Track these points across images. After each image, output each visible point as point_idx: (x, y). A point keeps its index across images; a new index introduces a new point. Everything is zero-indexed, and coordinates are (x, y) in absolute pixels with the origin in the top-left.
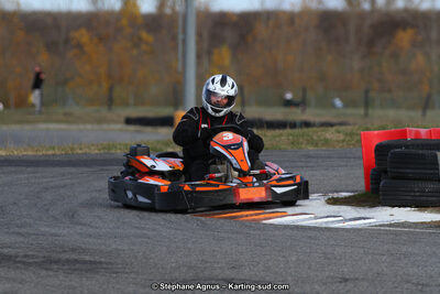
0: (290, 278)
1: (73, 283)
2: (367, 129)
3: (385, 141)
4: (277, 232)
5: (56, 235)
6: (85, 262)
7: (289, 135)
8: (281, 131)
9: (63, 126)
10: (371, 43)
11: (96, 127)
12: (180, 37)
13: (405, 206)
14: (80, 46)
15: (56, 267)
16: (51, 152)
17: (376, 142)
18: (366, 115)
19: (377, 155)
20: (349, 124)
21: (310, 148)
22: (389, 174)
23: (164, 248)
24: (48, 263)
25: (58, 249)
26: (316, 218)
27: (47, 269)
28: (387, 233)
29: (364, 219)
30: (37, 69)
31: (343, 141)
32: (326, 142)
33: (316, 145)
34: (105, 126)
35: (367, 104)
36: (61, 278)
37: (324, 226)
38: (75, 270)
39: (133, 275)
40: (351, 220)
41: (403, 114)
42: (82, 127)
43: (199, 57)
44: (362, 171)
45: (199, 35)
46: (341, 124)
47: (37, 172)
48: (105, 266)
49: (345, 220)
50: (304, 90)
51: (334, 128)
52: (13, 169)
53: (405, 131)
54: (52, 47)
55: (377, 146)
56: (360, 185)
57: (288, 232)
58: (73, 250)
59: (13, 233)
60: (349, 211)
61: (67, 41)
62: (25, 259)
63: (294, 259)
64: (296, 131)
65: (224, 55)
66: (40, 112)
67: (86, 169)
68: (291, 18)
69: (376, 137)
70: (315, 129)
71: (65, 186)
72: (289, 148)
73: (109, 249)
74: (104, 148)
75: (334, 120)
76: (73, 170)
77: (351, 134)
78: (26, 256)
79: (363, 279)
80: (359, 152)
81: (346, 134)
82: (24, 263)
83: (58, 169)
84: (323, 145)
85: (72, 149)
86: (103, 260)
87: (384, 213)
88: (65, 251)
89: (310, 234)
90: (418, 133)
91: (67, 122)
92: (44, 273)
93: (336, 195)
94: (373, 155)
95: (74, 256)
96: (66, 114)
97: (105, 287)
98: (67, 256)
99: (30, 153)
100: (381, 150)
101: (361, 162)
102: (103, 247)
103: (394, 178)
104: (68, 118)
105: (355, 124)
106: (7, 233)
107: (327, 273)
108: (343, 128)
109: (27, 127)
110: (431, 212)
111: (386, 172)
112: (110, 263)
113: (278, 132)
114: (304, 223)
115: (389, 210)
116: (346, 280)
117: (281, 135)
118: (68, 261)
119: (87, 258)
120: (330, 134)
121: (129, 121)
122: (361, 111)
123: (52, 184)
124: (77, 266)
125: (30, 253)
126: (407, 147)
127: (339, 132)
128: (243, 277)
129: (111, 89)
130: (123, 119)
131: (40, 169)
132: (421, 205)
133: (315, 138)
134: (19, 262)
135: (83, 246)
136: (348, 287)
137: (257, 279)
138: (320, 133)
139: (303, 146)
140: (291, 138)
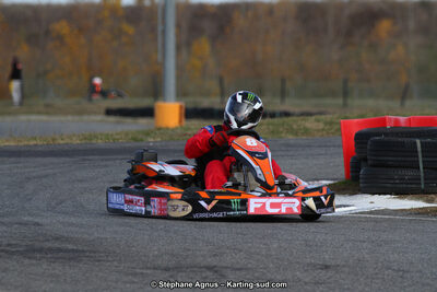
0: (271, 266)
1: (57, 271)
2: (346, 118)
3: (365, 129)
5: (38, 224)
7: (268, 124)
9: (44, 118)
10: (349, 34)
11: (77, 118)
12: (160, 28)
13: (385, 194)
14: (60, 38)
16: (32, 143)
17: (356, 130)
18: (345, 105)
19: (357, 143)
20: (329, 113)
21: (290, 137)
22: (370, 162)
23: (146, 237)
24: (31, 252)
25: (41, 238)
27: (30, 258)
28: (367, 220)
29: (345, 206)
31: (323, 130)
32: (306, 131)
33: (296, 134)
34: (85, 118)
35: (346, 94)
36: (44, 266)
38: (57, 258)
39: (115, 263)
41: (382, 104)
42: (63, 118)
43: (178, 48)
44: (342, 159)
45: (178, 26)
46: (321, 113)
47: (19, 163)
48: (87, 254)
50: (283, 81)
51: (313, 118)
53: (385, 119)
54: (32, 39)
55: (357, 135)
56: (341, 172)
58: (57, 239)
61: (47, 33)
62: (8, 248)
63: (275, 246)
64: (276, 120)
65: (204, 46)
67: (68, 159)
68: (270, 10)
69: (356, 124)
70: (295, 118)
71: (46, 176)
73: (92, 238)
74: (86, 139)
75: (314, 110)
76: (55, 160)
77: (331, 123)
78: (9, 245)
79: (344, 266)
80: (339, 140)
81: (326, 123)
82: (7, 252)
83: (39, 159)
84: (303, 134)
85: (54, 140)
86: (85, 248)
87: (364, 200)
88: (48, 240)
90: (397, 121)
91: (47, 113)
92: (26, 261)
94: (353, 142)
95: (57, 245)
96: (47, 106)
97: (88, 275)
98: (48, 245)
99: (12, 144)
100: (361, 138)
101: (341, 150)
102: (86, 236)
103: (373, 166)
104: (49, 109)
105: (334, 113)
107: (308, 261)
108: (323, 117)
109: (8, 119)
110: (411, 199)
111: (365, 160)
112: (90, 252)
115: (369, 198)
116: (327, 267)
117: (262, 124)
118: (50, 250)
119: (70, 247)
120: (310, 123)
121: (109, 112)
122: (340, 101)
123: (34, 174)
124: (61, 254)
125: (14, 242)
126: (386, 134)
127: (318, 121)
128: (224, 265)
130: (103, 110)
131: (22, 159)
132: (401, 193)
133: (295, 127)
134: (3, 251)
135: (66, 235)
136: (329, 274)
137: (238, 266)
138: (299, 123)
139: (283, 135)
140: (271, 127)
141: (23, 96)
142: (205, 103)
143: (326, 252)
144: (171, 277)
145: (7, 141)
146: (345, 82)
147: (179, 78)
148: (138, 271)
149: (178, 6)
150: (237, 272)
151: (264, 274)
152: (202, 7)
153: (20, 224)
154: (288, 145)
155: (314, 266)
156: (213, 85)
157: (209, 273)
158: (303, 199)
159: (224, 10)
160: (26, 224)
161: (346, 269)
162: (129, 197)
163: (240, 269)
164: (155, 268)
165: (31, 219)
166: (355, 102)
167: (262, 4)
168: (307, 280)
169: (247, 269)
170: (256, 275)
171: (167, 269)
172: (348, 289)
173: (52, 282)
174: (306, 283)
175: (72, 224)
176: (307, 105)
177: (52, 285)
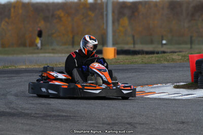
0: (157, 122)
1: (58, 126)
2: (192, 54)
3: (200, 59)
4: (151, 101)
5: (49, 104)
6: (63, 116)
7: (155, 57)
8: (152, 55)
9: (52, 55)
10: (193, 15)
12: (105, 13)
14: (60, 18)
15: (49, 118)
17: (196, 59)
18: (191, 48)
19: (196, 65)
20: (184, 52)
21: (166, 63)
23: (99, 109)
24: (46, 117)
25: (50, 110)
26: (169, 95)
27: (45, 120)
29: (191, 94)
30: (39, 29)
31: (181, 59)
32: (173, 60)
33: (168, 61)
35: (191, 43)
36: (52, 123)
37: (173, 98)
38: (58, 120)
39: (85, 122)
40: (185, 95)
42: (60, 55)
43: (113, 22)
44: (190, 73)
45: (113, 12)
46: (180, 52)
48: (72, 117)
49: (182, 95)
50: (162, 37)
51: (176, 54)
52: (29, 74)
54: (46, 19)
55: (197, 61)
56: (189, 79)
57: (157, 101)
58: (58, 110)
59: (30, 103)
60: (184, 91)
61: (53, 16)
62: (35, 115)
63: (159, 113)
64: (159, 55)
65: (125, 21)
66: (41, 49)
68: (156, 4)
69: (196, 57)
70: (168, 54)
72: (156, 63)
73: (74, 110)
75: (176, 50)
77: (184, 56)
78: (35, 114)
79: (191, 122)
80: (188, 64)
81: (182, 56)
82: (34, 117)
84: (172, 61)
85: (56, 65)
86: (71, 115)
87: (200, 92)
88: (54, 111)
89: (167, 102)
91: (53, 53)
92: (44, 121)
93: (178, 84)
95: (58, 113)
96: (53, 49)
97: (72, 127)
98: (54, 113)
99: (37, 67)
100: (199, 63)
101: (189, 69)
102: (71, 109)
104: (54, 51)
105: (186, 52)
106: (27, 103)
107: (174, 120)
108: (181, 53)
109: (35, 55)
111: (201, 73)
112: (74, 116)
113: (151, 56)
114: (164, 97)
116: (183, 123)
117: (152, 57)
118: (55, 116)
119: (64, 114)
120: (175, 56)
122: (189, 46)
124: (59, 118)
125: (38, 112)
127: (179, 55)
128: (135, 122)
129: (73, 38)
133: (168, 58)
134: (33, 116)
135: (62, 109)
136: (184, 126)
137: (142, 123)
138: (170, 56)
139: (162, 62)
140: (157, 58)
141: (42, 45)
142: (126, 47)
143: (183, 116)
144: (111, 127)
145: (35, 66)
146: (191, 37)
147: (114, 36)
148: (96, 125)
149: (113, 3)
150: (142, 125)
151: (154, 126)
152: (124, 3)
153: (41, 104)
154: (165, 67)
155: (177, 122)
156: (130, 39)
157: (128, 126)
159: (134, 4)
160: (43, 104)
161: (192, 124)
163: (143, 124)
164: (103, 124)
165: (45, 101)
166: (196, 46)
167: (153, 2)
168: (174, 129)
169: (146, 124)
170: (150, 126)
171: (109, 124)
172: (193, 133)
173: (55, 130)
174: (174, 130)
175: (65, 104)
176: (173, 48)
177: (56, 132)
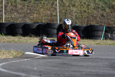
158: (84, 51)
162: (38, 49)
